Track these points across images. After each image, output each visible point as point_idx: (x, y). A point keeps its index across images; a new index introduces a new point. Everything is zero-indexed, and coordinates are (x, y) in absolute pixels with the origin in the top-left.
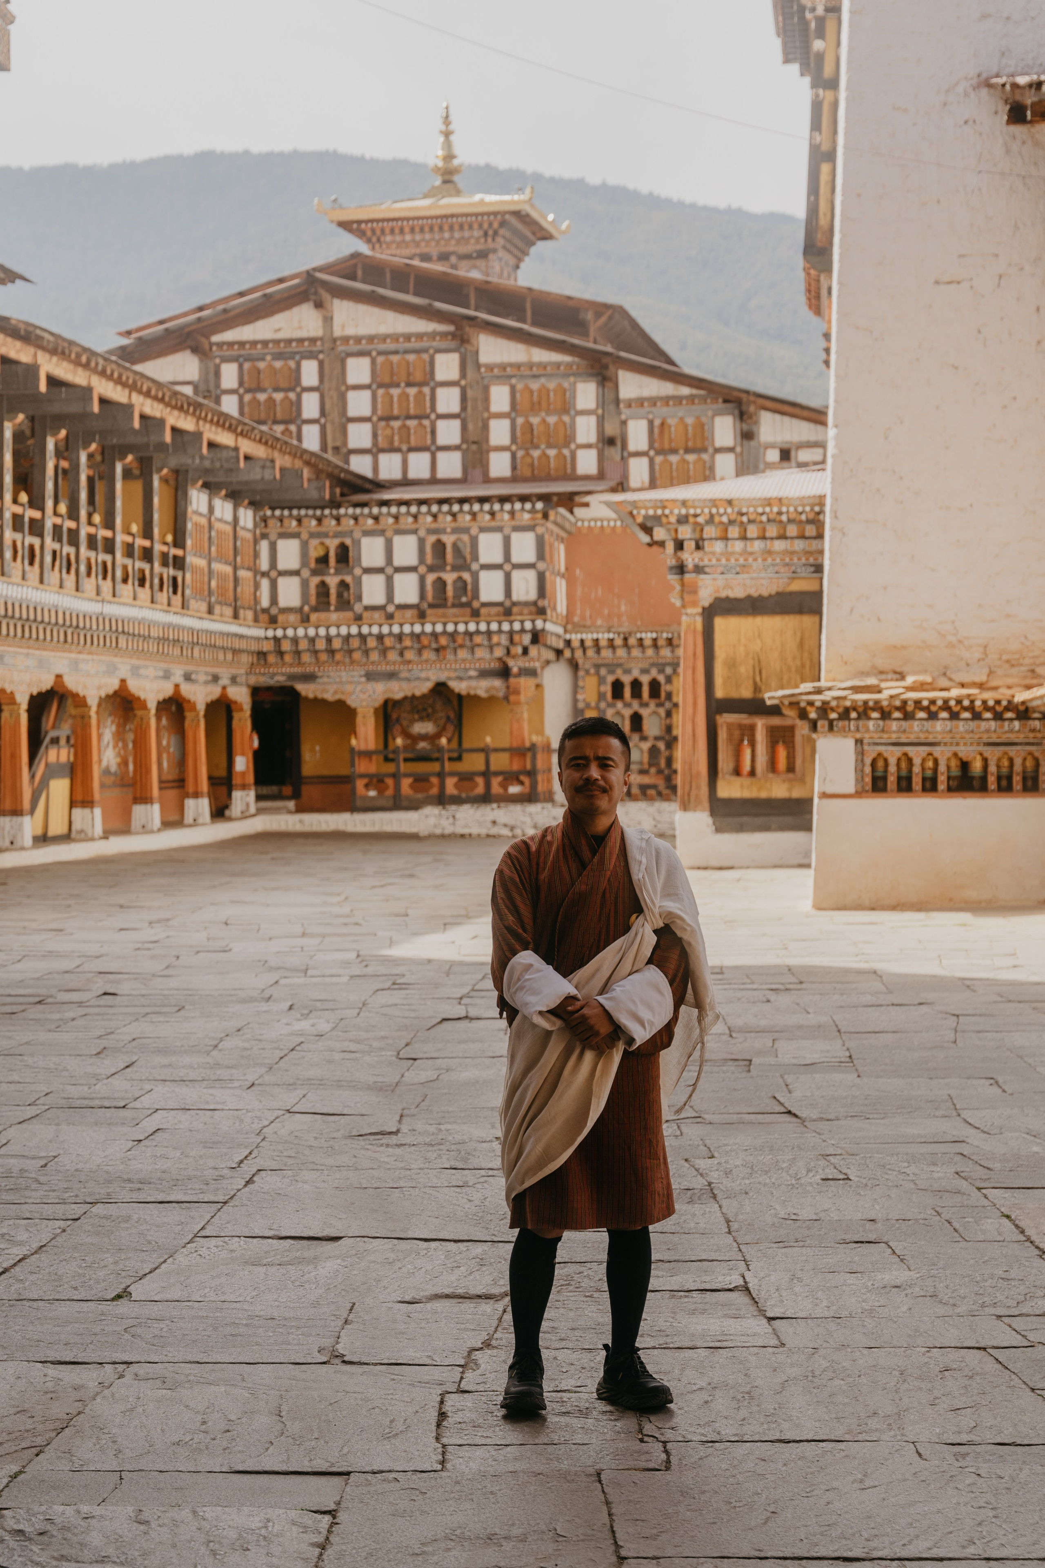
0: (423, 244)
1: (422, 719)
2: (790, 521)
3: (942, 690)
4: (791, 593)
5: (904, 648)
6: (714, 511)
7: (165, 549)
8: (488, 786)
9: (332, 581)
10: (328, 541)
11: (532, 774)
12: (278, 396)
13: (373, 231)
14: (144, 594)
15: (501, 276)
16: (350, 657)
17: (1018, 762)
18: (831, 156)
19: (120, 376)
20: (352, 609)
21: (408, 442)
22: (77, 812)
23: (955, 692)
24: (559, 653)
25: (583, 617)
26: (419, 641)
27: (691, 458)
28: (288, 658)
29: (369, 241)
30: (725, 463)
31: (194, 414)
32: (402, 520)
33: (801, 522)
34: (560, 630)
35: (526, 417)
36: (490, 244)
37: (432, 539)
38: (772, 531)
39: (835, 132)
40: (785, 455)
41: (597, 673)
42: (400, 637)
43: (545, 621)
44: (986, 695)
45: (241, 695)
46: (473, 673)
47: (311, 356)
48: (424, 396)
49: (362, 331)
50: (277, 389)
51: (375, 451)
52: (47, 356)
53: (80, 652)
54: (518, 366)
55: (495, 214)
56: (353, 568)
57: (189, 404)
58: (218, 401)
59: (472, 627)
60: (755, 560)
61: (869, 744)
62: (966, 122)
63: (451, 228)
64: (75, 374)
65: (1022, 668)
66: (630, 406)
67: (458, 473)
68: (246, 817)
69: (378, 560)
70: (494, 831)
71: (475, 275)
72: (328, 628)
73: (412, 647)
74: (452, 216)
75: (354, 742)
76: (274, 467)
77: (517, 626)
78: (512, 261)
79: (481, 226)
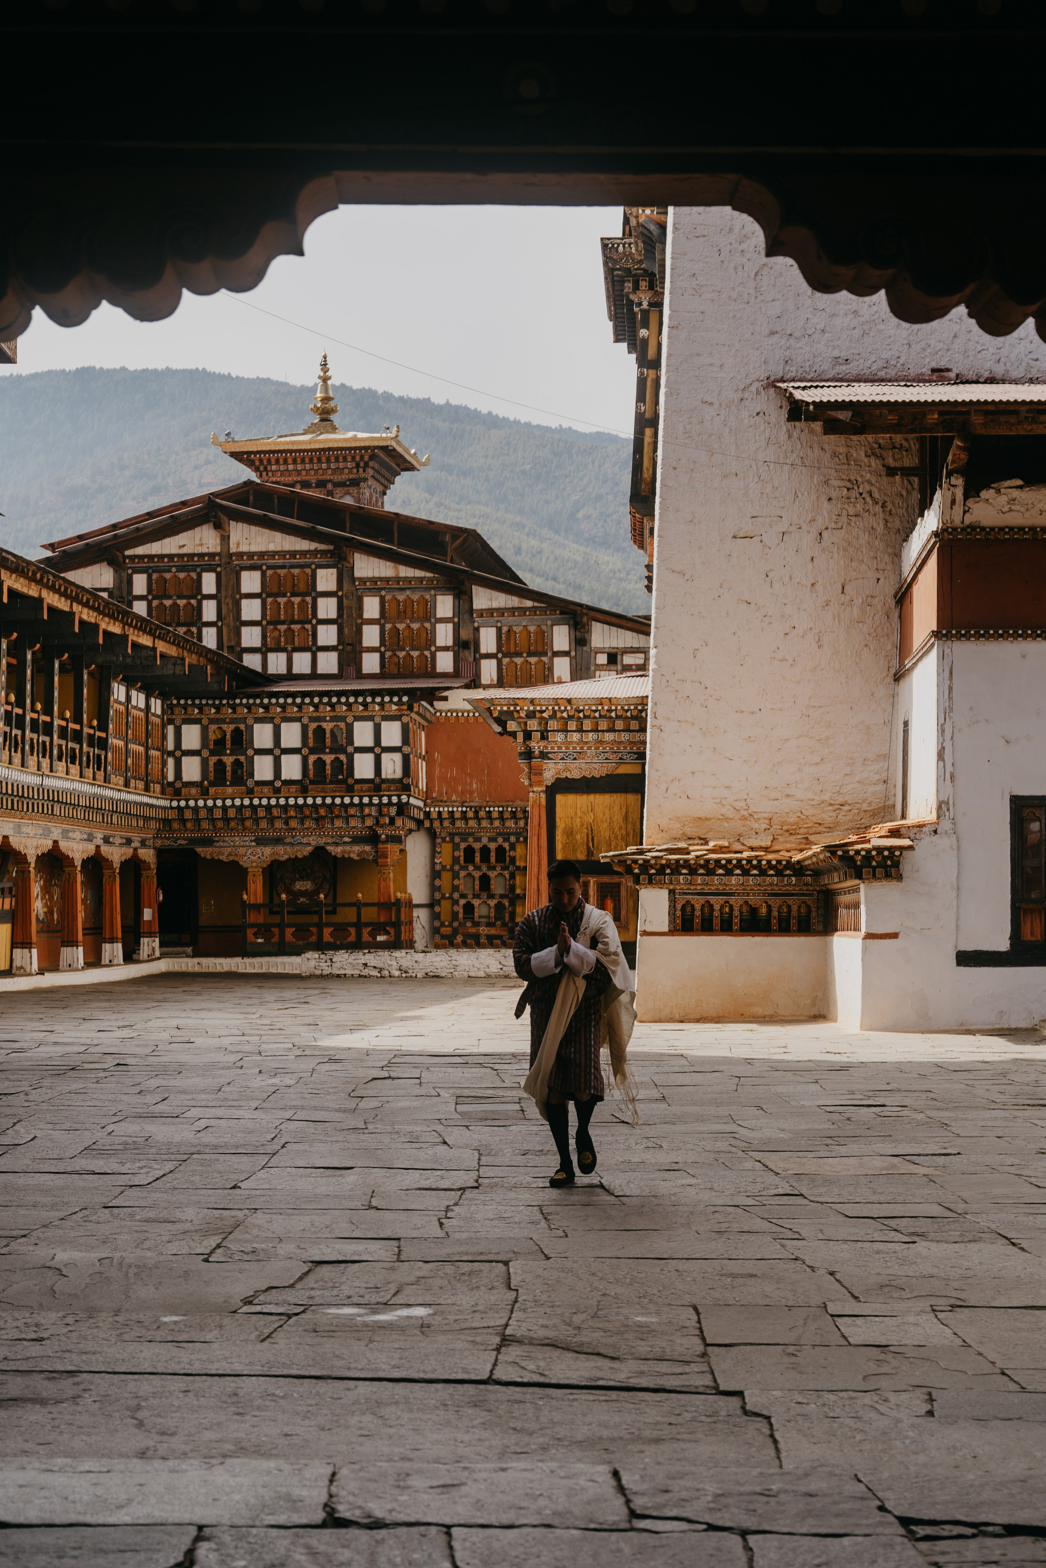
0: (304, 473)
1: (302, 879)
2: (617, 717)
3: (736, 852)
4: (618, 775)
5: (707, 819)
6: (556, 708)
7: (91, 731)
8: (359, 935)
9: (228, 760)
10: (225, 726)
11: (397, 925)
12: (182, 602)
13: (261, 460)
14: (75, 769)
15: (370, 503)
16: (243, 824)
17: (795, 908)
18: (653, 422)
19: (66, 589)
20: (245, 785)
21: (293, 643)
22: (17, 952)
23: (746, 854)
24: (420, 823)
25: (440, 794)
26: (302, 812)
27: (533, 660)
28: (189, 825)
29: (257, 470)
30: (562, 667)
31: (122, 621)
32: (289, 709)
33: (627, 717)
34: (421, 804)
35: (394, 623)
36: (362, 474)
37: (314, 725)
38: (603, 725)
39: (657, 403)
40: (613, 658)
41: (452, 840)
42: (286, 807)
43: (409, 796)
44: (770, 857)
45: (148, 855)
46: (347, 839)
47: (210, 569)
48: (307, 603)
49: (254, 548)
50: (180, 597)
51: (264, 650)
52: (8, 573)
53: (22, 818)
54: (387, 580)
55: (366, 448)
56: (246, 749)
57: (119, 613)
58: (130, 606)
59: (347, 800)
60: (589, 748)
61: (680, 894)
62: (758, 414)
63: (328, 460)
64: (29, 588)
65: (799, 837)
66: (482, 616)
67: (335, 670)
68: (152, 960)
69: (268, 744)
70: (365, 972)
71: (348, 500)
72: (224, 801)
73: (296, 817)
74: (329, 449)
75: (245, 897)
76: (184, 664)
77: (385, 800)
78: (380, 488)
79: (353, 458)
